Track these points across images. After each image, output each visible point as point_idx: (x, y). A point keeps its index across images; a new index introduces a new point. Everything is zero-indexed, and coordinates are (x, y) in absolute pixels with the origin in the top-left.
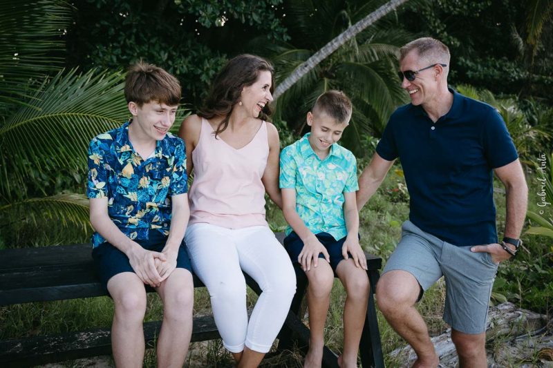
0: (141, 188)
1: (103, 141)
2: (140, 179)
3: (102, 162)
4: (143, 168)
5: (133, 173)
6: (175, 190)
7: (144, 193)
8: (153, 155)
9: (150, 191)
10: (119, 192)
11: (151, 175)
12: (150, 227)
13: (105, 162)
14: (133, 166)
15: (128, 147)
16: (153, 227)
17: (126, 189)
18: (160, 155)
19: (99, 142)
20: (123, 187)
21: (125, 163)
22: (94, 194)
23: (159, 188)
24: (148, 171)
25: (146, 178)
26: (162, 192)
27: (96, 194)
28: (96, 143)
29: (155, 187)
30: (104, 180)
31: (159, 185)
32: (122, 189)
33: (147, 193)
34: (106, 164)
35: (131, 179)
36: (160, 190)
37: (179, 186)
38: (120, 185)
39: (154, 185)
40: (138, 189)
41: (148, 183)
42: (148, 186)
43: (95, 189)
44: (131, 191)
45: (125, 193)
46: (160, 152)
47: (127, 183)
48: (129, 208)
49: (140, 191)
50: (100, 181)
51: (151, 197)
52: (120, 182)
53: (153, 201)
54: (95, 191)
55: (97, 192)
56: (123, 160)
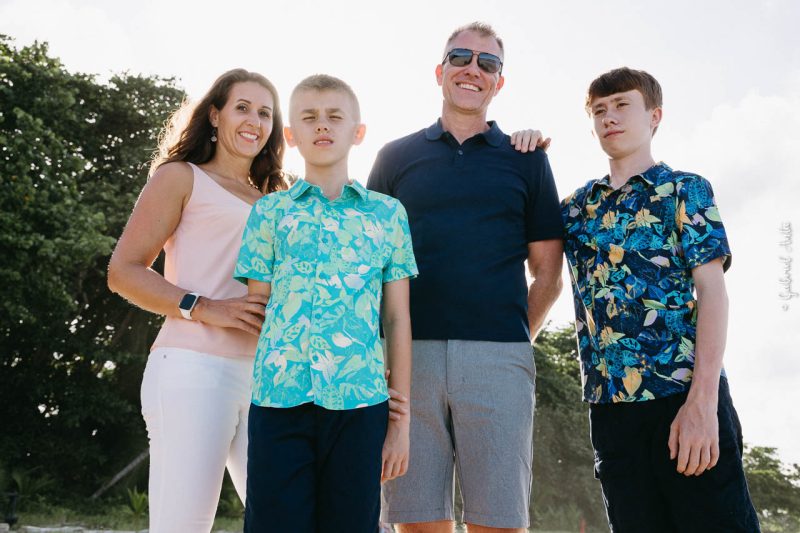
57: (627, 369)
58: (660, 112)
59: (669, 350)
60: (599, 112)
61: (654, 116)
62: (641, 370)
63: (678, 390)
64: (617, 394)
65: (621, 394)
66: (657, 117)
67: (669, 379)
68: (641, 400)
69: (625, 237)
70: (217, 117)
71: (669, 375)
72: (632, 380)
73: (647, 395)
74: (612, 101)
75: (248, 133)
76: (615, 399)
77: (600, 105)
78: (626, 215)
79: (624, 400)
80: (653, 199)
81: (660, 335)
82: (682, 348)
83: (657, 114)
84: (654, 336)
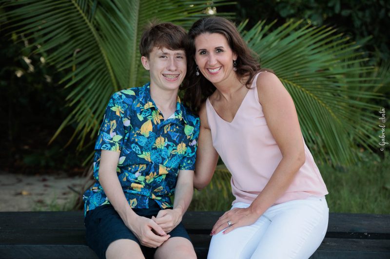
0: (156, 148)
1: (127, 96)
2: (156, 138)
3: (122, 116)
4: (162, 127)
5: (152, 131)
6: (184, 164)
7: (157, 154)
8: (173, 116)
9: (163, 153)
10: (134, 150)
11: (168, 137)
12: (151, 195)
13: (125, 116)
14: (153, 123)
15: (151, 103)
16: (153, 197)
17: (141, 147)
18: (180, 117)
19: (124, 97)
20: (140, 146)
21: (145, 120)
22: (109, 146)
24: (166, 132)
25: (163, 139)
27: (112, 146)
28: (121, 96)
29: (170, 151)
30: (121, 134)
31: (173, 150)
32: (138, 148)
33: (160, 155)
34: (126, 119)
35: (148, 138)
36: (173, 156)
37: (189, 162)
38: (137, 143)
40: (153, 149)
42: (163, 148)
43: (112, 142)
44: (146, 150)
45: (140, 153)
46: (180, 114)
47: (143, 142)
48: (141, 166)
49: (153, 151)
50: (117, 134)
51: (163, 159)
52: (136, 140)
54: (110, 143)
55: (112, 145)
56: (144, 116)
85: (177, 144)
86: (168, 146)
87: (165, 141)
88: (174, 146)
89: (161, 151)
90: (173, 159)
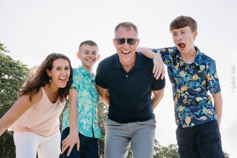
23: (190, 80)
25: (184, 72)
26: (191, 82)
31: (191, 78)
33: (183, 81)
36: (190, 81)
39: (188, 77)
41: (185, 75)
42: (184, 77)
53: (186, 85)
57: (186, 117)
58: (197, 33)
59: (199, 111)
60: (175, 34)
61: (195, 34)
62: (191, 117)
63: (202, 123)
64: (184, 125)
65: (185, 125)
66: (196, 35)
67: (199, 119)
68: (191, 126)
69: (188, 82)
70: (50, 73)
71: (199, 118)
72: (188, 120)
73: (193, 125)
74: (180, 31)
75: (62, 77)
76: (184, 127)
77: (175, 32)
78: (189, 75)
79: (186, 127)
80: (199, 72)
81: (197, 107)
82: (203, 110)
83: (196, 34)
84: (195, 107)
85: (192, 75)
86: (187, 76)
87: (185, 73)
88: (191, 76)
89: (183, 79)
90: (190, 82)
